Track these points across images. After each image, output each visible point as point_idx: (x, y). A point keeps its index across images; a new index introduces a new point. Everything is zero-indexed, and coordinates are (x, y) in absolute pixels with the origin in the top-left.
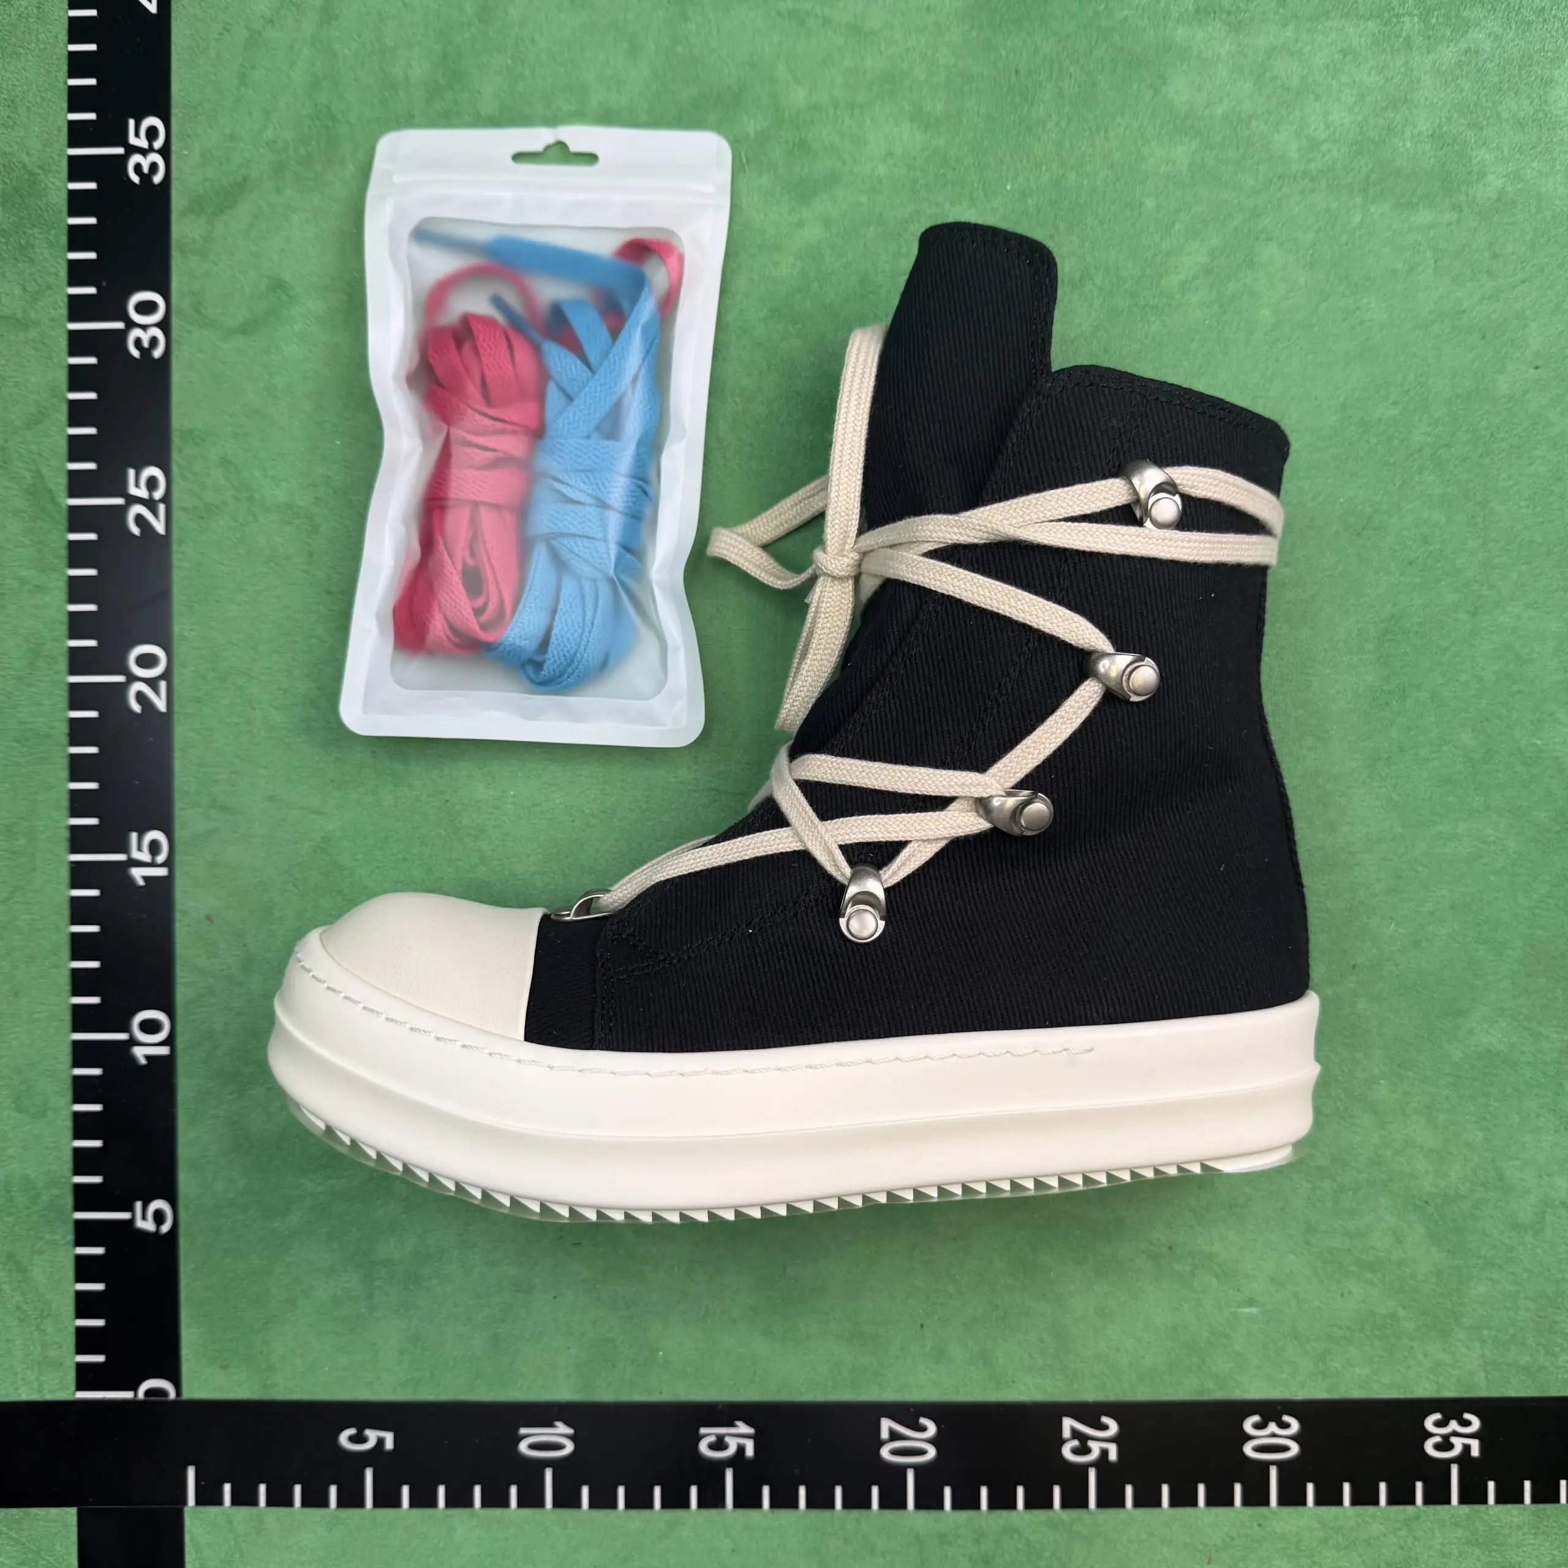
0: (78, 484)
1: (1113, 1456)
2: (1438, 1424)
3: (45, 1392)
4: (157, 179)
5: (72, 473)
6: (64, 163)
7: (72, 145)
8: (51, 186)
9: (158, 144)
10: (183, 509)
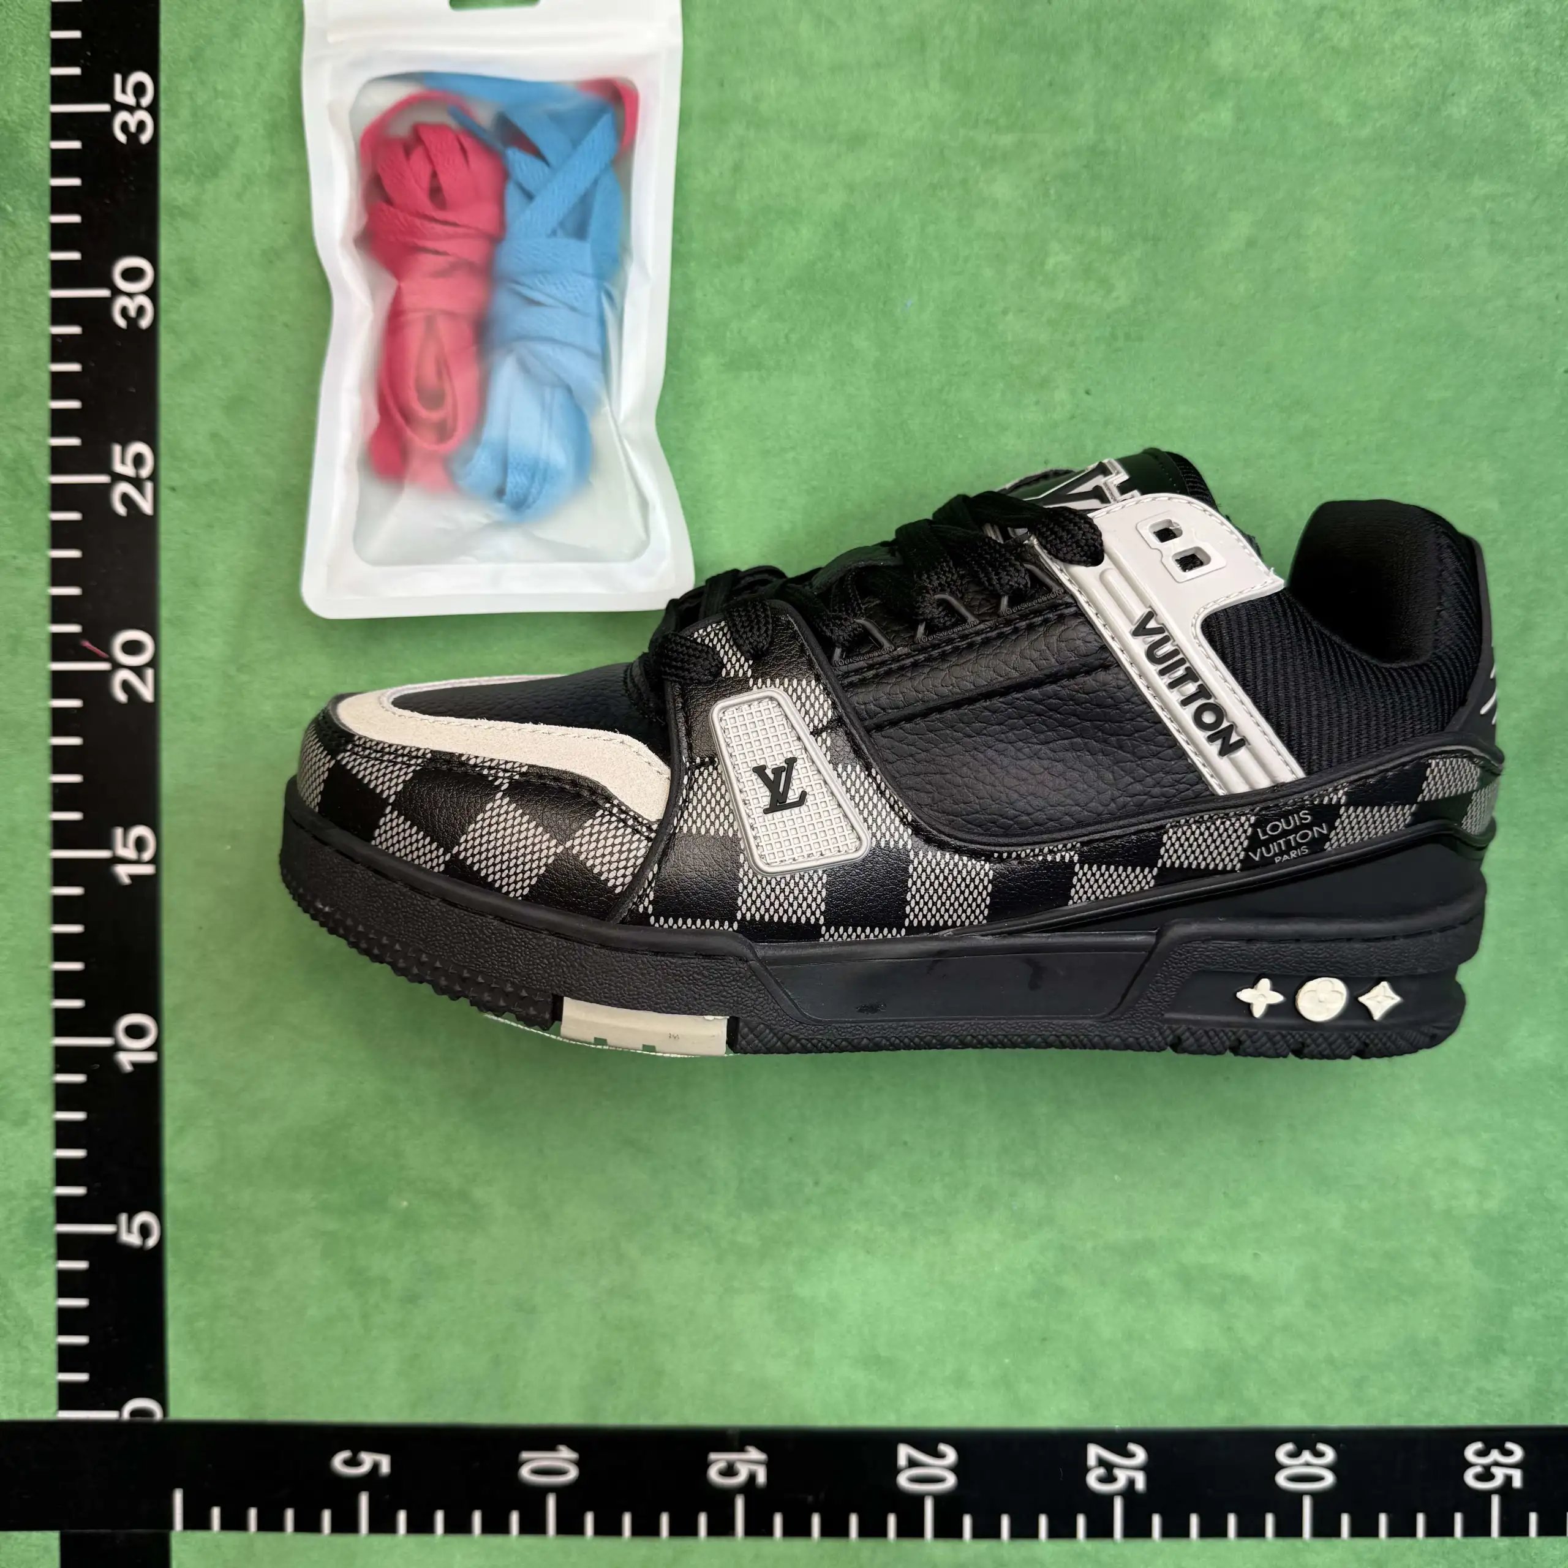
0: (60, 461)
1: (1140, 1484)
2: (1481, 1454)
3: (27, 1411)
4: (145, 138)
5: (55, 450)
6: (47, 122)
7: (55, 100)
8: (35, 146)
9: (146, 101)
10: (173, 489)
